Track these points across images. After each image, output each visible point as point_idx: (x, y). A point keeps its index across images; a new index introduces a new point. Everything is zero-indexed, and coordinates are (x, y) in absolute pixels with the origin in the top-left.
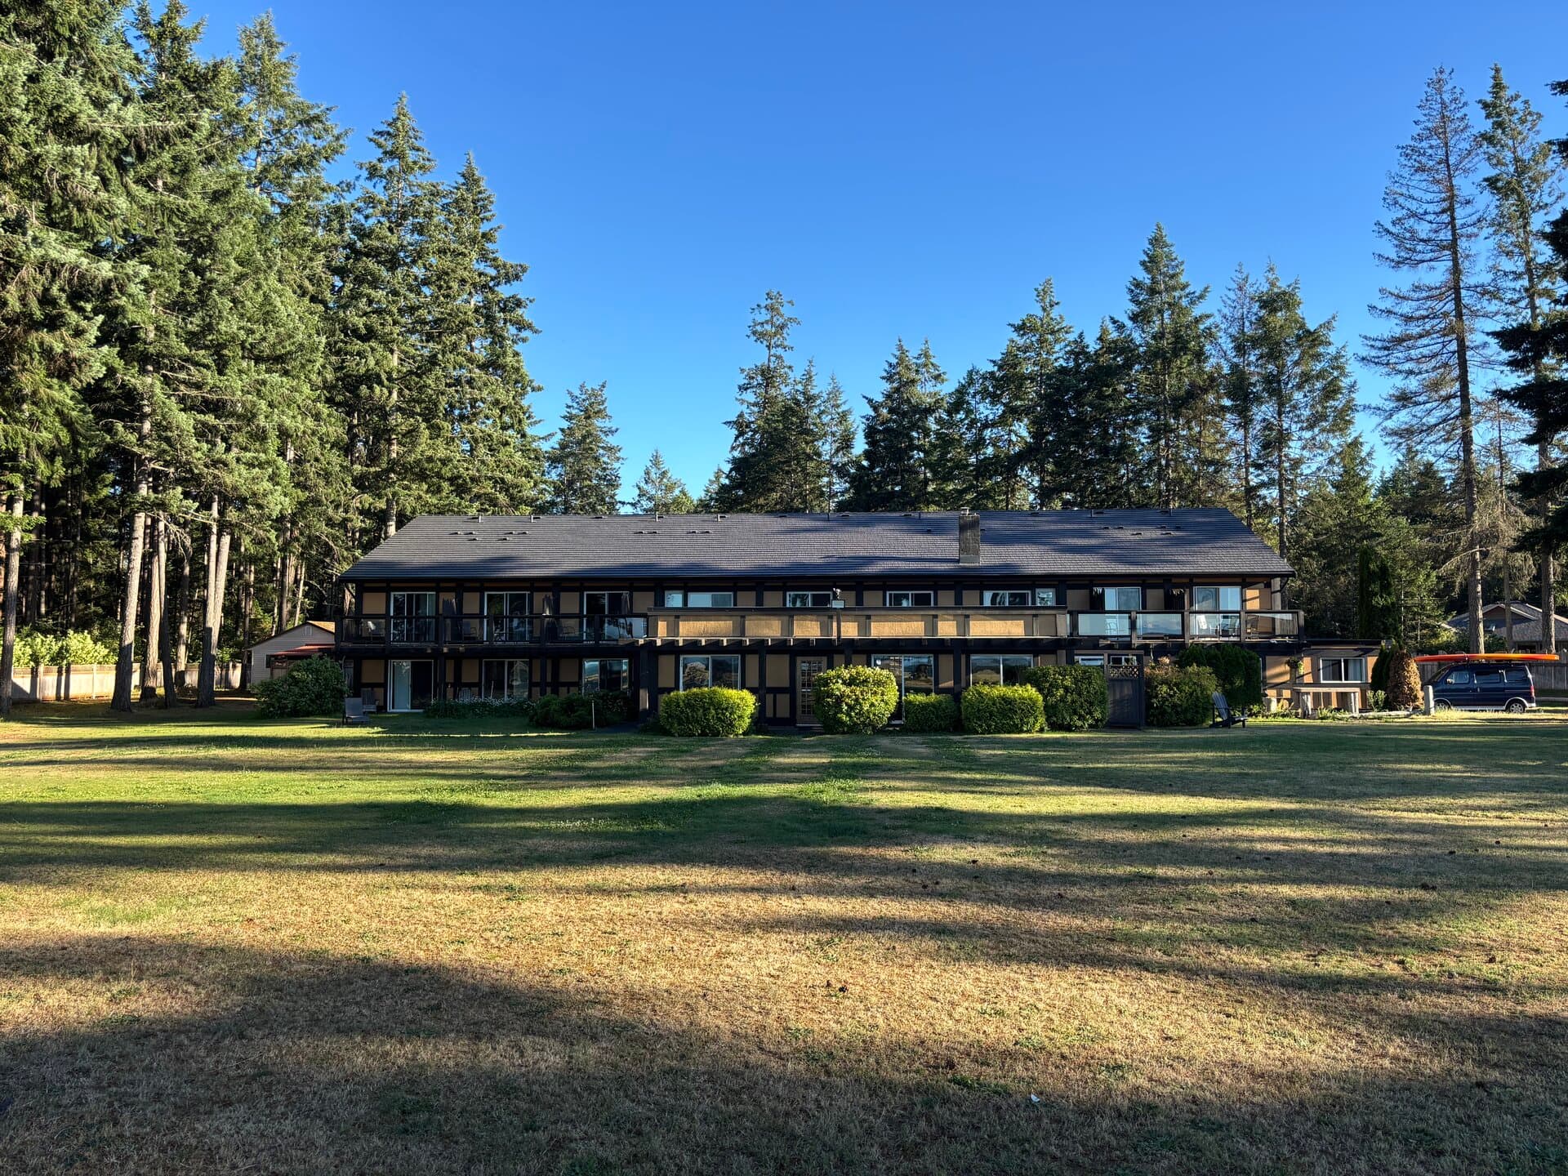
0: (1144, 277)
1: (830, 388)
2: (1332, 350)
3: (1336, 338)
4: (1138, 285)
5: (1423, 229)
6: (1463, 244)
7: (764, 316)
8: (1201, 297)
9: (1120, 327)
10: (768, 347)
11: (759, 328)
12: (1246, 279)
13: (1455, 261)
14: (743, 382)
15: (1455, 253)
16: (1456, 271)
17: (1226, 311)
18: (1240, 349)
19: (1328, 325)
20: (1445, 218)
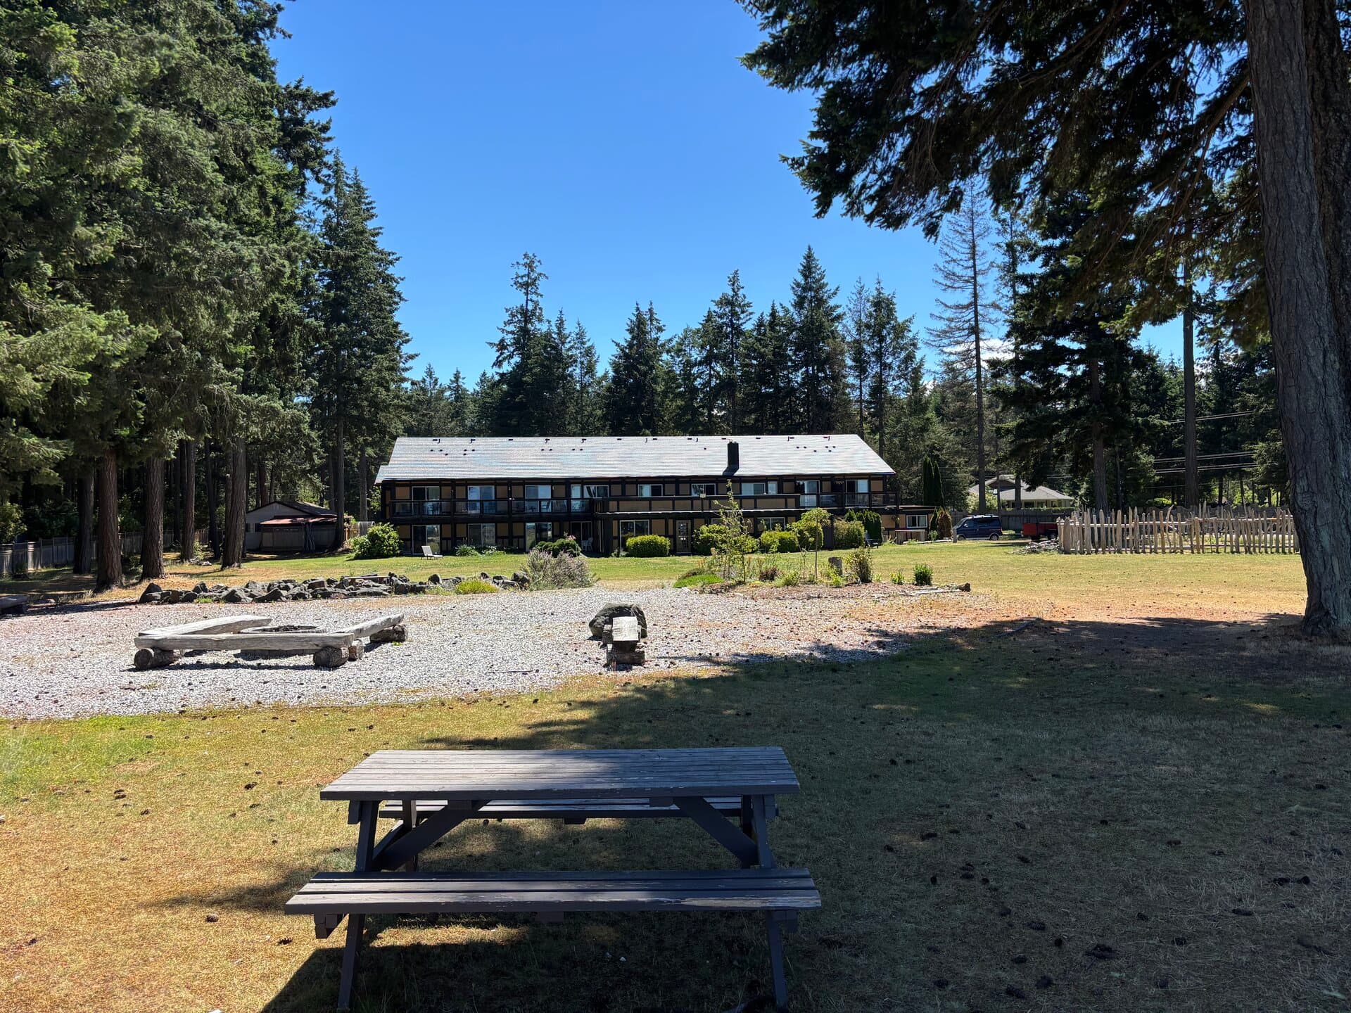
0: (800, 279)
1: (577, 331)
2: (910, 335)
3: (914, 328)
4: (798, 285)
5: (959, 270)
6: (980, 279)
7: (523, 271)
8: (835, 293)
9: (787, 311)
10: (527, 294)
11: (519, 280)
12: (862, 287)
13: (975, 289)
14: (507, 318)
15: (975, 285)
16: (975, 296)
17: (851, 306)
18: (859, 331)
19: (910, 321)
20: (970, 263)
